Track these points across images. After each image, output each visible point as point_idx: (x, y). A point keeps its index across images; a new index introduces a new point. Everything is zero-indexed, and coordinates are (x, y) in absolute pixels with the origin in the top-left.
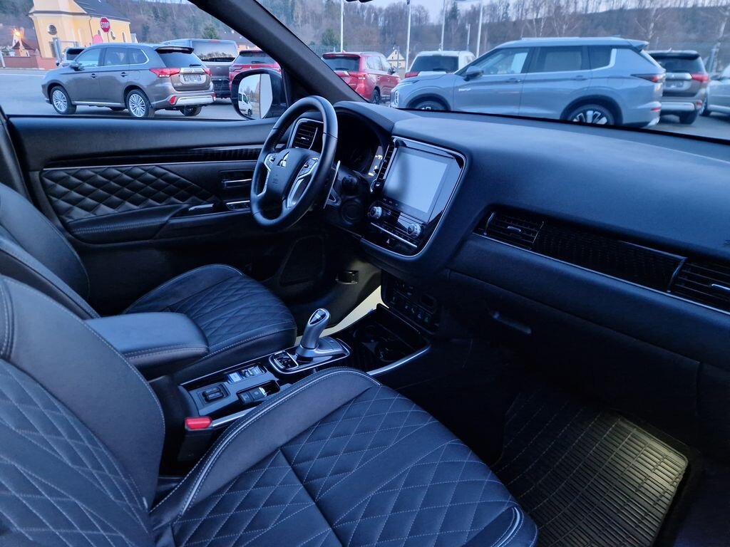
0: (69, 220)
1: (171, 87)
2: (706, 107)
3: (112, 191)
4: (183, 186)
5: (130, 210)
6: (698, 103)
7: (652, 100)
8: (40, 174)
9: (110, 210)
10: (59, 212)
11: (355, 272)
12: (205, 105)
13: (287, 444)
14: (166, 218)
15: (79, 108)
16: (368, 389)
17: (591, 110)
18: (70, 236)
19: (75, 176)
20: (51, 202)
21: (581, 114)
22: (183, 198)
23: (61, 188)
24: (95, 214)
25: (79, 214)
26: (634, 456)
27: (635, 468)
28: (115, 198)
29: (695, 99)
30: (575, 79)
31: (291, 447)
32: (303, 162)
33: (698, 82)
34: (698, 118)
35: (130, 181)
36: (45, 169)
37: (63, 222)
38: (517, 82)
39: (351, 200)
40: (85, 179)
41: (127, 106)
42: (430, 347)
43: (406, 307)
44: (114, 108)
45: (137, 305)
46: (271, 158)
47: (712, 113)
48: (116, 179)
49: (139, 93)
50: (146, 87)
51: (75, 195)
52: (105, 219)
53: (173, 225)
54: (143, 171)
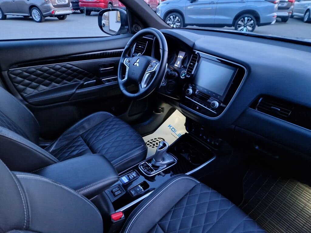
0: (25, 95)
1: (51, 6)
2: (292, 13)
3: (45, 78)
4: (80, 72)
5: (56, 87)
6: (290, 13)
7: (273, 12)
8: (8, 72)
9: (45, 87)
10: (20, 91)
11: (162, 108)
12: (69, 14)
13: (160, 221)
14: (74, 91)
15: (8, 16)
16: (195, 186)
17: (246, 17)
18: (27, 103)
19: (26, 72)
20: (15, 87)
21: (242, 19)
22: (81, 79)
23: (19, 79)
24: (38, 90)
25: (30, 91)
26: (299, 195)
27: (300, 200)
28: (47, 81)
29: (288, 11)
30: (240, 2)
31: (163, 222)
32: (148, 64)
33: (290, 3)
34: (289, 19)
35: (54, 73)
36: (10, 70)
37: (22, 96)
38: (214, 3)
39: (171, 82)
40: (31, 73)
41: (31, 16)
42: (216, 157)
43: (201, 135)
44: (25, 16)
45: (65, 135)
46: (127, 61)
47: (295, 17)
48: (47, 72)
49: (37, 9)
50: (39, 6)
51: (27, 81)
52: (44, 92)
53: (78, 93)
54: (61, 67)
